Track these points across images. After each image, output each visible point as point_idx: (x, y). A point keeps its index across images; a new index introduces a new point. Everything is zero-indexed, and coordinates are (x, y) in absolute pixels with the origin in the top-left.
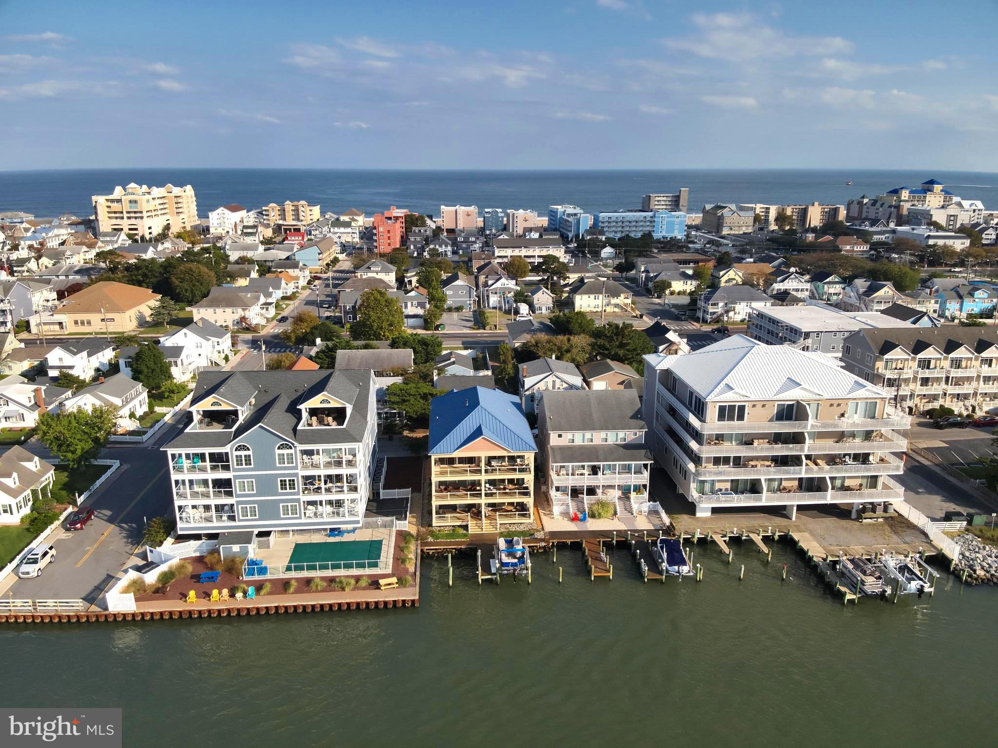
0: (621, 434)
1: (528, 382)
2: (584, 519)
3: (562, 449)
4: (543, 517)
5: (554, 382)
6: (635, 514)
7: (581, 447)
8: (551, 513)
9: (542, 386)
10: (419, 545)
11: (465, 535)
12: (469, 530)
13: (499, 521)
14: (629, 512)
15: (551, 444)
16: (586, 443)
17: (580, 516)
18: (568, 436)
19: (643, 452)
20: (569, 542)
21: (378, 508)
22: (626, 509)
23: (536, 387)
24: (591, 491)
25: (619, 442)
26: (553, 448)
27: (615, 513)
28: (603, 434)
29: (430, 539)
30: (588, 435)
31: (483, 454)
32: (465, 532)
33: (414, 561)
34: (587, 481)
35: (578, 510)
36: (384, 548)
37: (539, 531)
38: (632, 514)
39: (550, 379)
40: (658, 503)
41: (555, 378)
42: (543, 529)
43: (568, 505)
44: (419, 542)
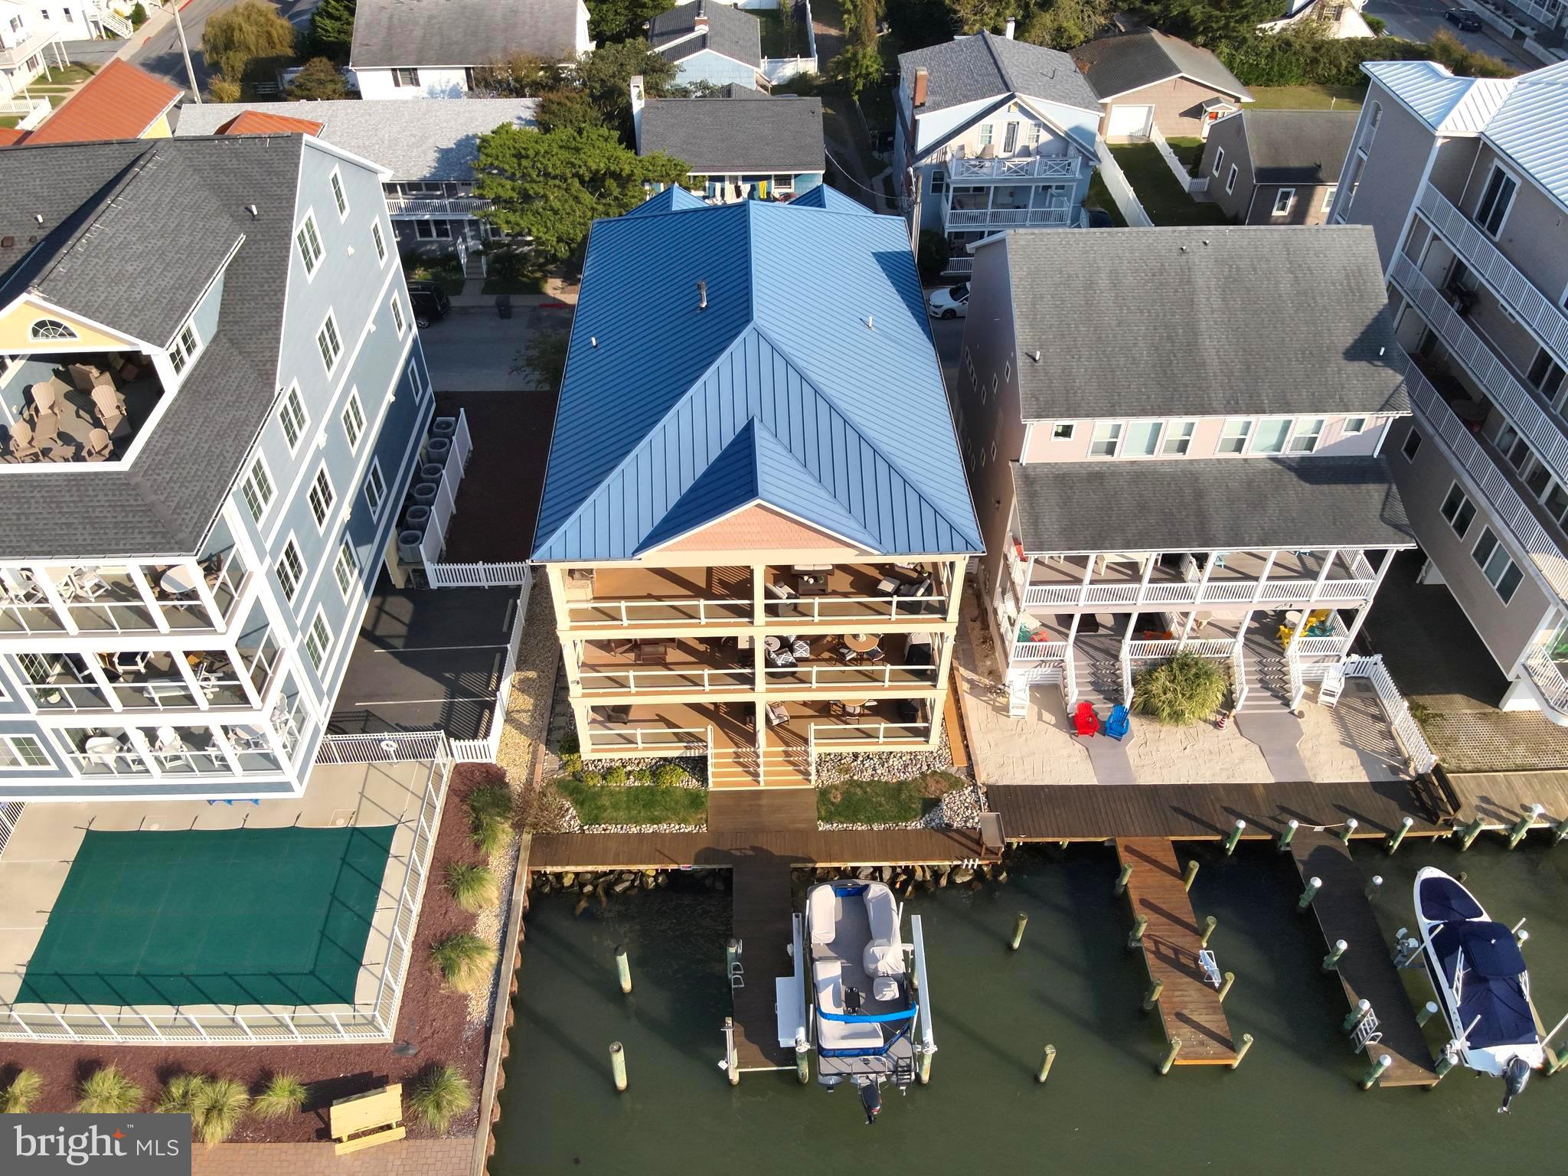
0: (1303, 424)
1: (930, 126)
2: (1116, 729)
3: (1064, 479)
4: (970, 702)
5: (1012, 128)
6: (1296, 706)
7: (1139, 475)
8: (995, 687)
9: (972, 142)
10: (524, 855)
11: (695, 801)
12: (711, 780)
13: (815, 751)
14: (1276, 696)
15: (1025, 458)
16: (1160, 455)
17: (1104, 710)
18: (1092, 431)
19: (1374, 493)
20: (1064, 842)
21: (417, 630)
22: (1265, 685)
23: (954, 144)
24: (1152, 625)
25: (1286, 452)
26: (1030, 477)
27: (1229, 703)
28: (1232, 425)
29: (571, 821)
30: (1174, 426)
31: (759, 561)
32: (694, 784)
33: (492, 957)
34: (1142, 599)
35: (1097, 686)
36: (393, 876)
37: (955, 784)
38: (1287, 703)
39: (999, 120)
40: (1378, 657)
41: (1016, 116)
42: (971, 773)
43: (1060, 665)
44: (527, 838)
